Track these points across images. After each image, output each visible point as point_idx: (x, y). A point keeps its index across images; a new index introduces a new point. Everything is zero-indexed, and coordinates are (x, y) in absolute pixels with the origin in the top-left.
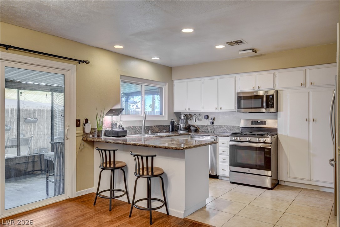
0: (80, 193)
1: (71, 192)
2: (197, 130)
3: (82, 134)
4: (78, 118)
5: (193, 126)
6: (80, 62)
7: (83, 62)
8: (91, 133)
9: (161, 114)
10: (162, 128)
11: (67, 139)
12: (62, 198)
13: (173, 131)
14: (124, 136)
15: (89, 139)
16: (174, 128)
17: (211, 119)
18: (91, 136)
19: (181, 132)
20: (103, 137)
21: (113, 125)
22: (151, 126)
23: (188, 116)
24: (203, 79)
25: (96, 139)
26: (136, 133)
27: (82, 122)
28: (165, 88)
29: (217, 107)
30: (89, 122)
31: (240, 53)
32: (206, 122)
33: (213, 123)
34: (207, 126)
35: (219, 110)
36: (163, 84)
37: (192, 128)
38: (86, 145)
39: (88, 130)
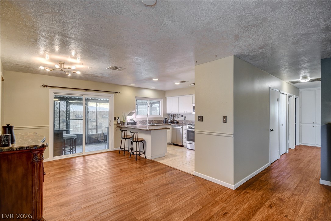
0: (116, 149)
1: (111, 148)
2: (178, 123)
3: (116, 124)
4: (115, 117)
5: (176, 120)
6: (116, 93)
7: (117, 92)
8: (120, 123)
9: (159, 114)
10: (159, 122)
11: (110, 125)
12: (108, 150)
13: (165, 123)
14: (135, 125)
15: (119, 126)
16: (166, 122)
17: (184, 117)
18: (120, 124)
19: (169, 123)
20: (126, 125)
21: (131, 120)
22: (153, 121)
23: (174, 116)
24: (179, 97)
25: (123, 126)
26: (144, 124)
27: (117, 118)
28: (162, 101)
29: (184, 111)
30: (119, 118)
31: (190, 85)
32: (182, 119)
33: (185, 119)
34: (183, 120)
35: (185, 113)
36: (161, 99)
37: (175, 122)
38: (118, 128)
39: (119, 122)
